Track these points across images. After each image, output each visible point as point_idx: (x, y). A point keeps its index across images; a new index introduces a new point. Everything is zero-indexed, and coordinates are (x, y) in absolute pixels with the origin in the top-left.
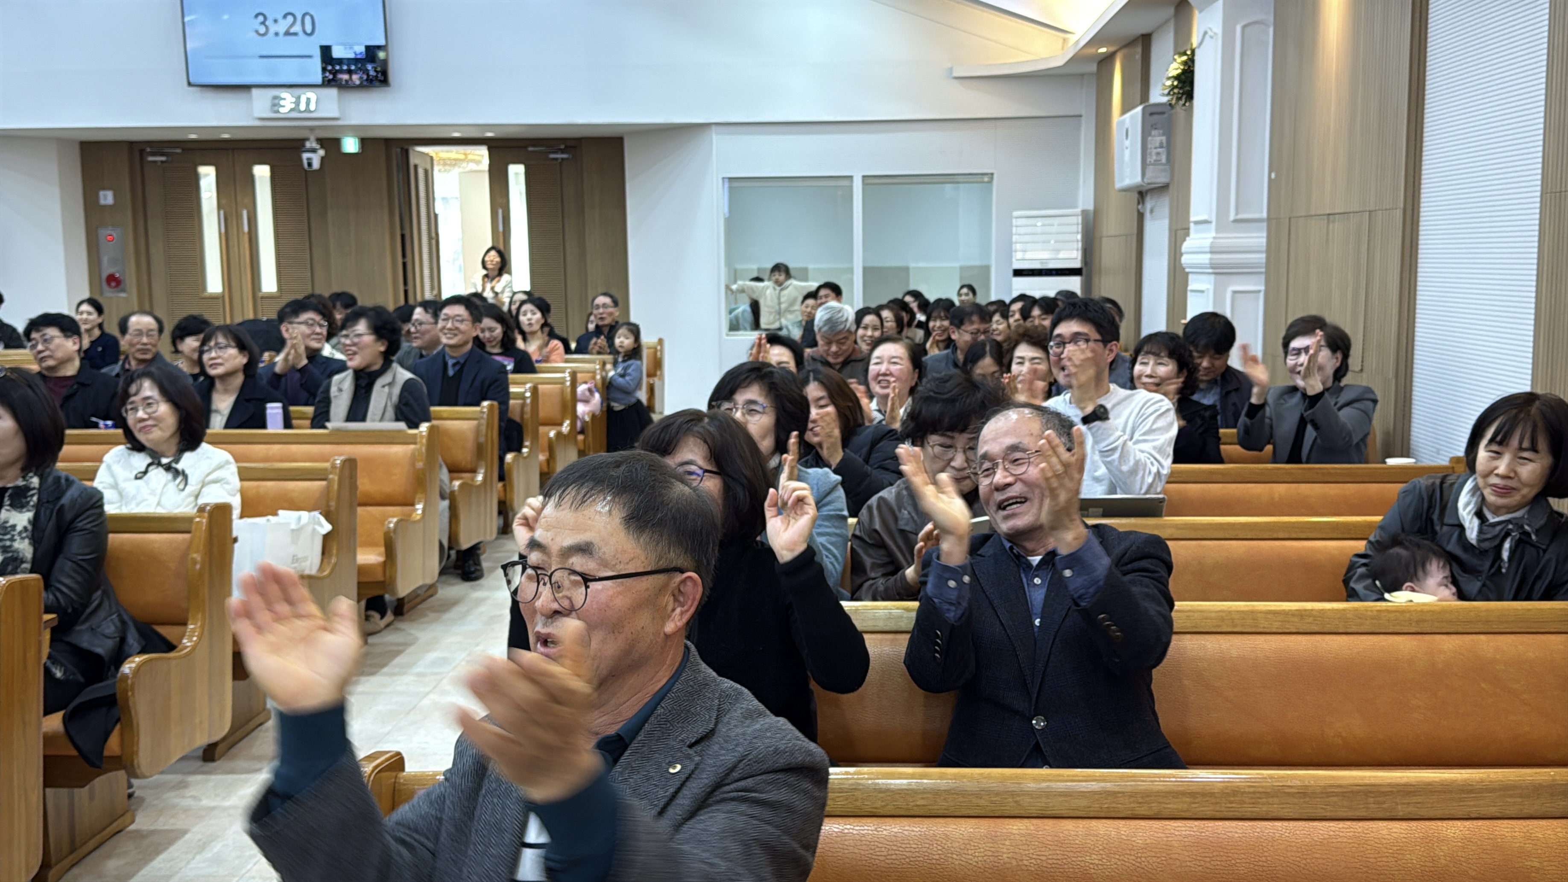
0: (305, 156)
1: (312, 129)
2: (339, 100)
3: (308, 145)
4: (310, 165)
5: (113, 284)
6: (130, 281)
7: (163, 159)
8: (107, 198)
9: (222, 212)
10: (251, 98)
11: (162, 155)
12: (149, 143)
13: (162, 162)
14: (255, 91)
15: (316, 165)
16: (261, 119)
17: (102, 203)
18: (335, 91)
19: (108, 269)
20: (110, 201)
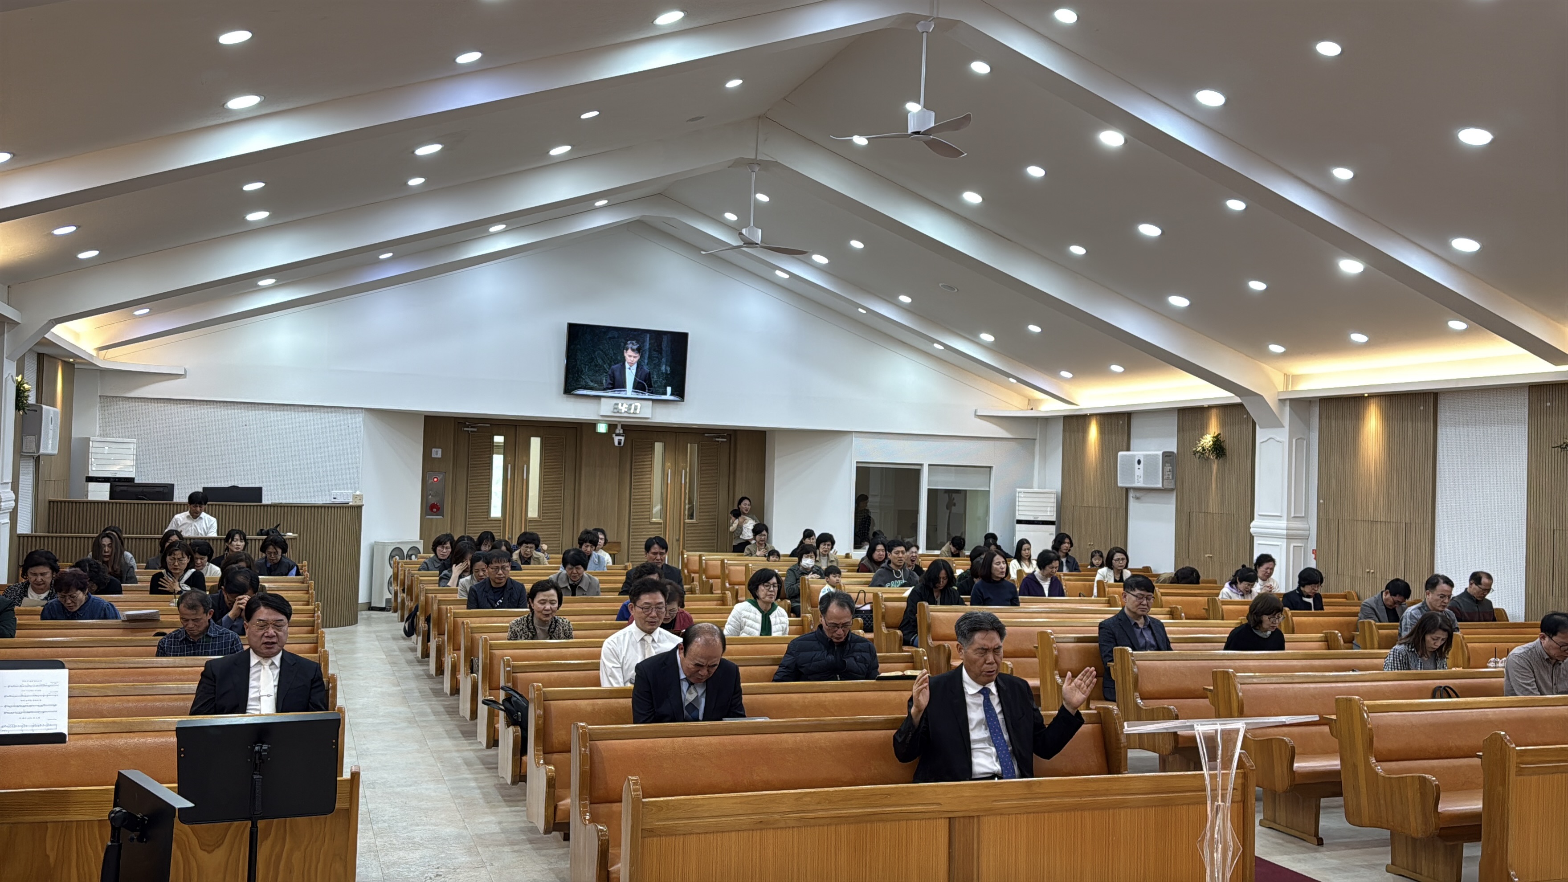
0: (617, 438)
2: (652, 408)
3: (617, 431)
5: (435, 510)
6: (447, 508)
7: (475, 430)
8: (437, 453)
9: (510, 465)
10: (600, 403)
11: (472, 427)
12: (466, 419)
13: (471, 431)
14: (603, 400)
16: (602, 416)
17: (433, 456)
18: (650, 403)
19: (432, 500)
20: (439, 455)
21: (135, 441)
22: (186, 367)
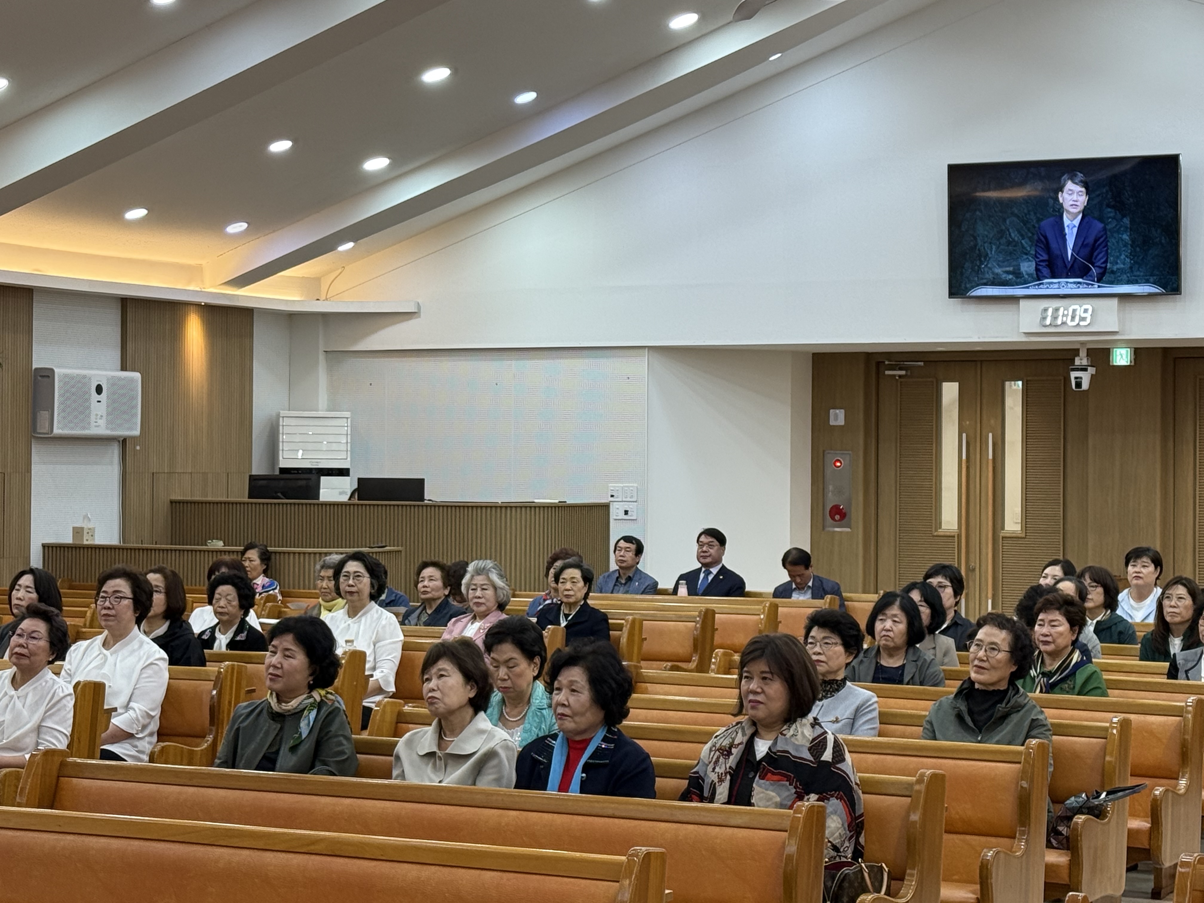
0: (1073, 375)
1: (1083, 343)
2: (1119, 310)
3: (1077, 362)
4: (1079, 385)
5: (837, 517)
6: (857, 514)
7: (903, 373)
8: (838, 417)
9: (964, 435)
10: (1019, 310)
11: (901, 369)
12: (889, 355)
13: (900, 376)
14: (1022, 303)
15: (1085, 386)
16: (1027, 334)
17: (831, 423)
18: (1115, 301)
19: (832, 500)
20: (841, 421)
21: (347, 414)
22: (420, 301)
